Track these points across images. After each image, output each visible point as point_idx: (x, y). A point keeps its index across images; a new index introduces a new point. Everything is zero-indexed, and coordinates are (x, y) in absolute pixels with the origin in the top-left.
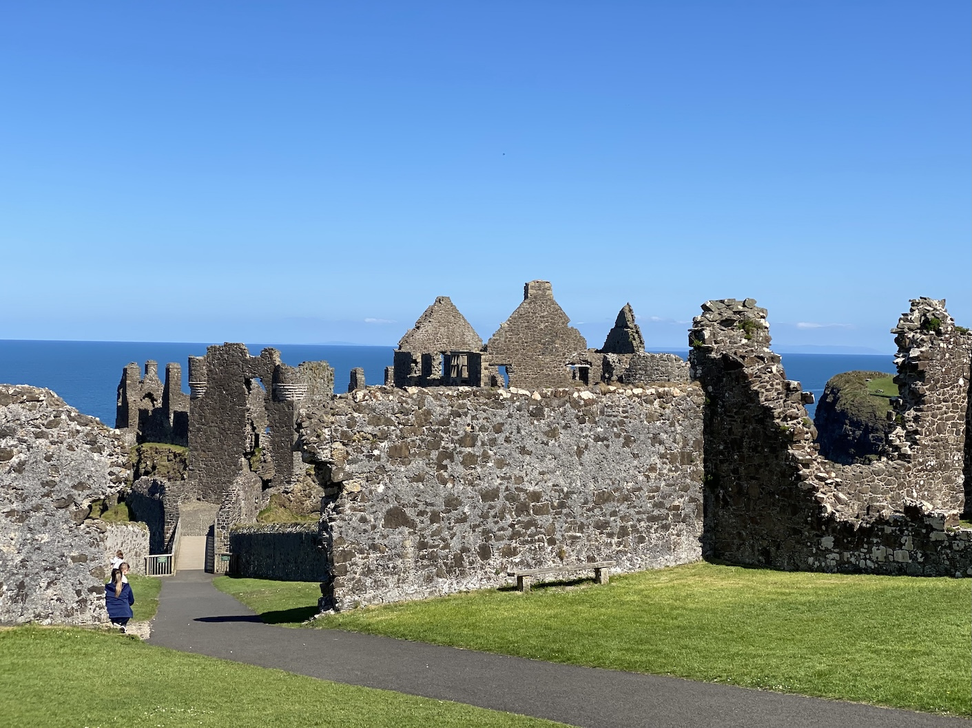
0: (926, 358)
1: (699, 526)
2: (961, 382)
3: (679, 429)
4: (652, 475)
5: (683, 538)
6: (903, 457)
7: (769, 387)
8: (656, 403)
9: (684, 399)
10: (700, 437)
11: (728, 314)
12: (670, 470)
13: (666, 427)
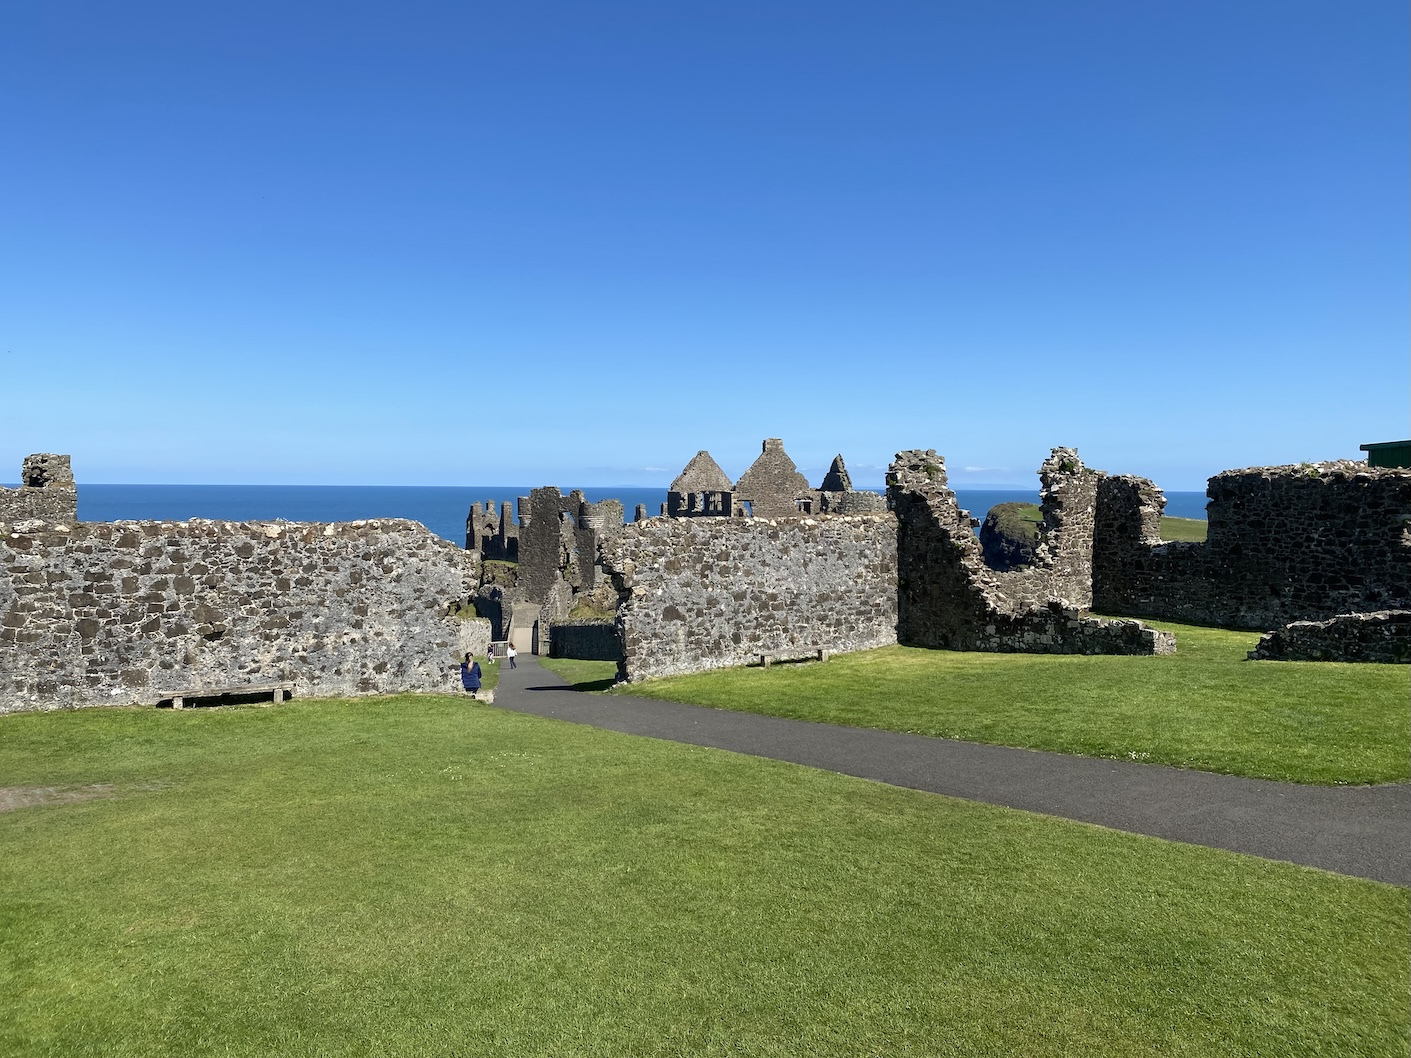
0: (1064, 492)
1: (895, 619)
2: (1090, 509)
3: (879, 546)
4: (859, 581)
5: (883, 627)
6: (1047, 566)
7: (946, 515)
8: (862, 528)
9: (882, 524)
10: (895, 552)
11: (915, 461)
12: (873, 577)
13: (869, 546)
